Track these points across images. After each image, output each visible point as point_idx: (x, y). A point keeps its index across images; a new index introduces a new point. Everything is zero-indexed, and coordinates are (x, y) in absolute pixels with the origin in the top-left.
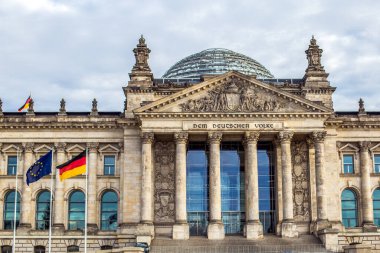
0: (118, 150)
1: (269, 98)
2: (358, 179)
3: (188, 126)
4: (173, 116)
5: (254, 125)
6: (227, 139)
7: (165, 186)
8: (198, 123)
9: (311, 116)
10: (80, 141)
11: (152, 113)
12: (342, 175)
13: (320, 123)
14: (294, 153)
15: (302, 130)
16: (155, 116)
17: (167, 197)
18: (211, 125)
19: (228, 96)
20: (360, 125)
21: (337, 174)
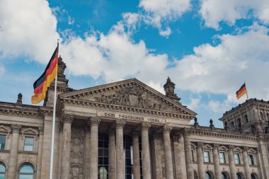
0: (37, 133)
1: (157, 102)
2: (196, 165)
4: (90, 104)
5: (146, 119)
7: (76, 161)
8: (108, 112)
9: (184, 116)
10: (5, 122)
11: (74, 99)
15: (177, 126)
16: (77, 102)
17: (77, 169)
18: (117, 115)
19: (130, 96)
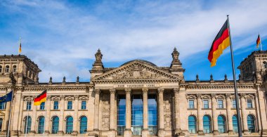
1: (153, 73)
2: (196, 111)
3: (116, 86)
4: (109, 82)
5: (146, 86)
6: (135, 93)
8: (120, 85)
9: (173, 80)
11: (100, 80)
12: (188, 109)
13: (177, 84)
14: (165, 99)
15: (168, 87)
16: (101, 82)
18: (126, 86)
19: (134, 72)
20: (197, 87)
21: (186, 109)
